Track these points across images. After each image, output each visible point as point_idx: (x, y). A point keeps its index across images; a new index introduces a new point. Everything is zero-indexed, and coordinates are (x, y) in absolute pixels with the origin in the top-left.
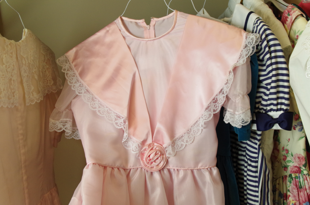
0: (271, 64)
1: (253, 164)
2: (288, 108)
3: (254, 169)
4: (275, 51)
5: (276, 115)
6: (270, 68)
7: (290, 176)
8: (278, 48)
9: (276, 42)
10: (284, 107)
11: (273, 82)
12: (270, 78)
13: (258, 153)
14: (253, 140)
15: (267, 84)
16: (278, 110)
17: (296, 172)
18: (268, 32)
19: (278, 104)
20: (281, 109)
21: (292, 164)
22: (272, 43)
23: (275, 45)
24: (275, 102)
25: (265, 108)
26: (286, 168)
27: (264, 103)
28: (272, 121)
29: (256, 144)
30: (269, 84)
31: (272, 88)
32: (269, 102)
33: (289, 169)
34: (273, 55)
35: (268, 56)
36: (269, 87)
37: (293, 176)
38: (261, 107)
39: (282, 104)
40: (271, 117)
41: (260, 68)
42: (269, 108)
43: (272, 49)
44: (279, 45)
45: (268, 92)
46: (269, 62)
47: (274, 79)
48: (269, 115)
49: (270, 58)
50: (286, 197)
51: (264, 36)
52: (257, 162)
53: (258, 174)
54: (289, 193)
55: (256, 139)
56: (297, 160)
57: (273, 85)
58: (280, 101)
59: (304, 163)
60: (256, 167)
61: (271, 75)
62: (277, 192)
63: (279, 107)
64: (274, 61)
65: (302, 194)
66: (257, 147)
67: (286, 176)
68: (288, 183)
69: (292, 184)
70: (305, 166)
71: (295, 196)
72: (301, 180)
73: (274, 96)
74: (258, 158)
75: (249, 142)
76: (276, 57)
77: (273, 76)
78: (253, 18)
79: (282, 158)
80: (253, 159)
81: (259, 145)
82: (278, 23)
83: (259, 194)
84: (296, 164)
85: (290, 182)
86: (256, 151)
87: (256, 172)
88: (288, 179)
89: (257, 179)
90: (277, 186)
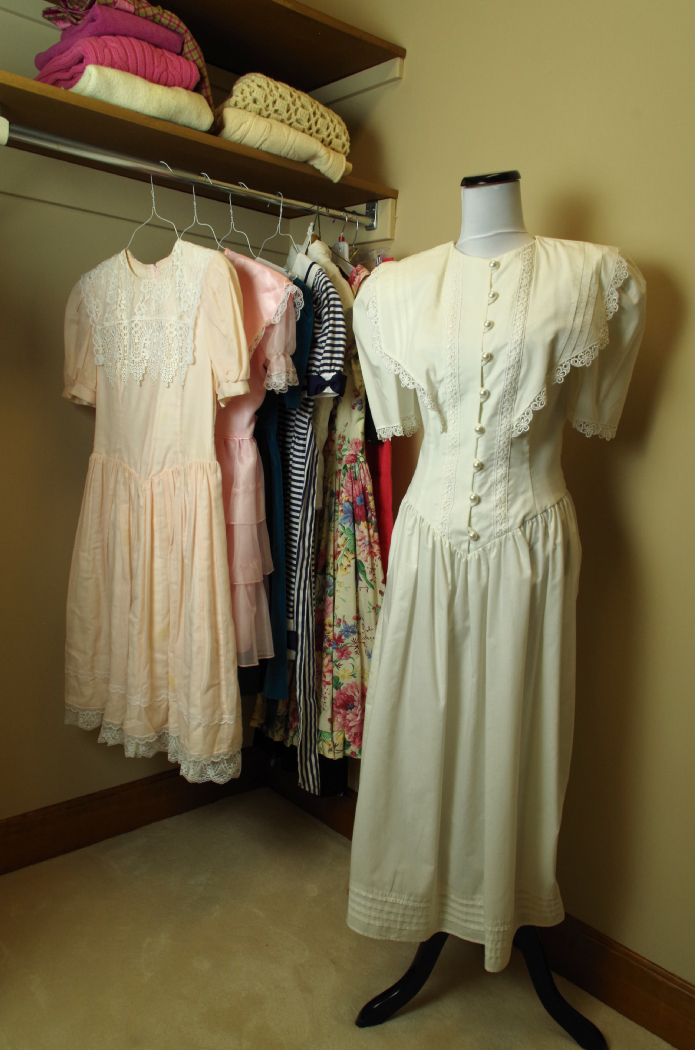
0: (328, 320)
1: (301, 442)
2: (342, 370)
3: (301, 448)
4: (334, 306)
5: (328, 376)
6: (327, 324)
7: (345, 467)
8: (338, 303)
9: (336, 296)
10: (337, 368)
11: (329, 338)
12: (326, 334)
13: (307, 429)
14: (303, 413)
15: (322, 342)
16: (330, 371)
17: (351, 462)
18: (329, 284)
19: (331, 365)
20: (333, 371)
21: (347, 452)
22: (332, 296)
23: (335, 299)
24: (328, 361)
25: (318, 370)
26: (341, 459)
27: (317, 363)
28: (325, 384)
29: (306, 417)
30: (324, 341)
31: (327, 345)
32: (323, 362)
33: (344, 459)
34: (332, 309)
35: (326, 310)
36: (324, 344)
37: (348, 466)
38: (314, 369)
39: (336, 365)
40: (323, 379)
41: (317, 325)
42: (321, 369)
43: (332, 302)
44: (339, 299)
45: (322, 351)
46: (326, 317)
47: (330, 335)
48: (321, 378)
49: (328, 313)
50: (338, 494)
51: (324, 288)
52: (305, 439)
53: (304, 455)
54: (342, 488)
55: (307, 412)
56: (354, 446)
57: (329, 342)
58: (334, 361)
59: (361, 448)
60: (304, 445)
61: (327, 331)
62: (328, 493)
63: (333, 367)
64: (331, 315)
65: (356, 487)
66: (307, 421)
67: (340, 470)
68: (342, 476)
69: (346, 477)
70: (362, 452)
71: (348, 491)
72: (357, 469)
73: (328, 355)
74: (306, 434)
75: (298, 416)
76: (335, 312)
77: (330, 332)
78: (316, 268)
79: (337, 447)
80: (301, 436)
81: (310, 419)
82: (344, 282)
83: (304, 479)
84: (352, 452)
85: (344, 475)
86: (305, 426)
87: (303, 451)
88: (343, 471)
89: (304, 461)
90: (329, 485)
